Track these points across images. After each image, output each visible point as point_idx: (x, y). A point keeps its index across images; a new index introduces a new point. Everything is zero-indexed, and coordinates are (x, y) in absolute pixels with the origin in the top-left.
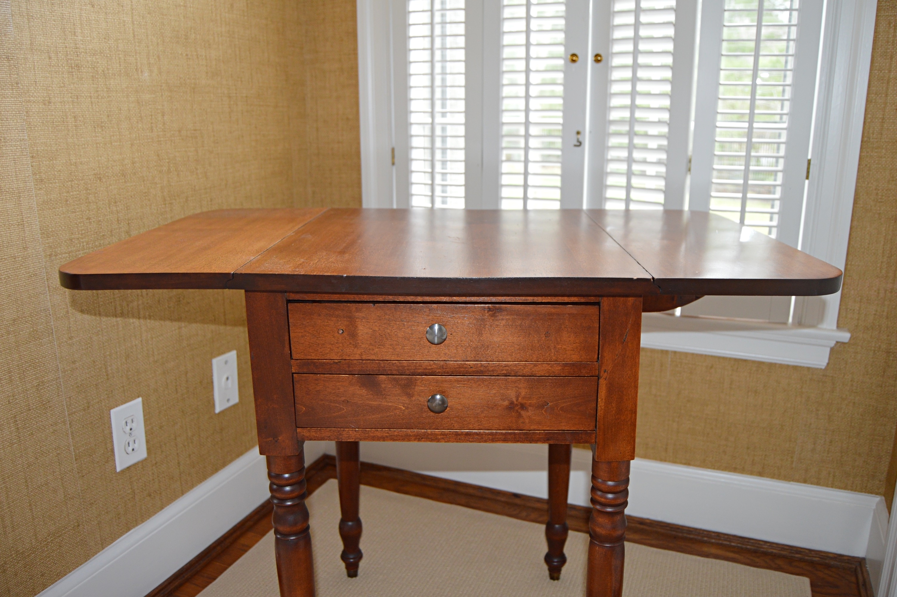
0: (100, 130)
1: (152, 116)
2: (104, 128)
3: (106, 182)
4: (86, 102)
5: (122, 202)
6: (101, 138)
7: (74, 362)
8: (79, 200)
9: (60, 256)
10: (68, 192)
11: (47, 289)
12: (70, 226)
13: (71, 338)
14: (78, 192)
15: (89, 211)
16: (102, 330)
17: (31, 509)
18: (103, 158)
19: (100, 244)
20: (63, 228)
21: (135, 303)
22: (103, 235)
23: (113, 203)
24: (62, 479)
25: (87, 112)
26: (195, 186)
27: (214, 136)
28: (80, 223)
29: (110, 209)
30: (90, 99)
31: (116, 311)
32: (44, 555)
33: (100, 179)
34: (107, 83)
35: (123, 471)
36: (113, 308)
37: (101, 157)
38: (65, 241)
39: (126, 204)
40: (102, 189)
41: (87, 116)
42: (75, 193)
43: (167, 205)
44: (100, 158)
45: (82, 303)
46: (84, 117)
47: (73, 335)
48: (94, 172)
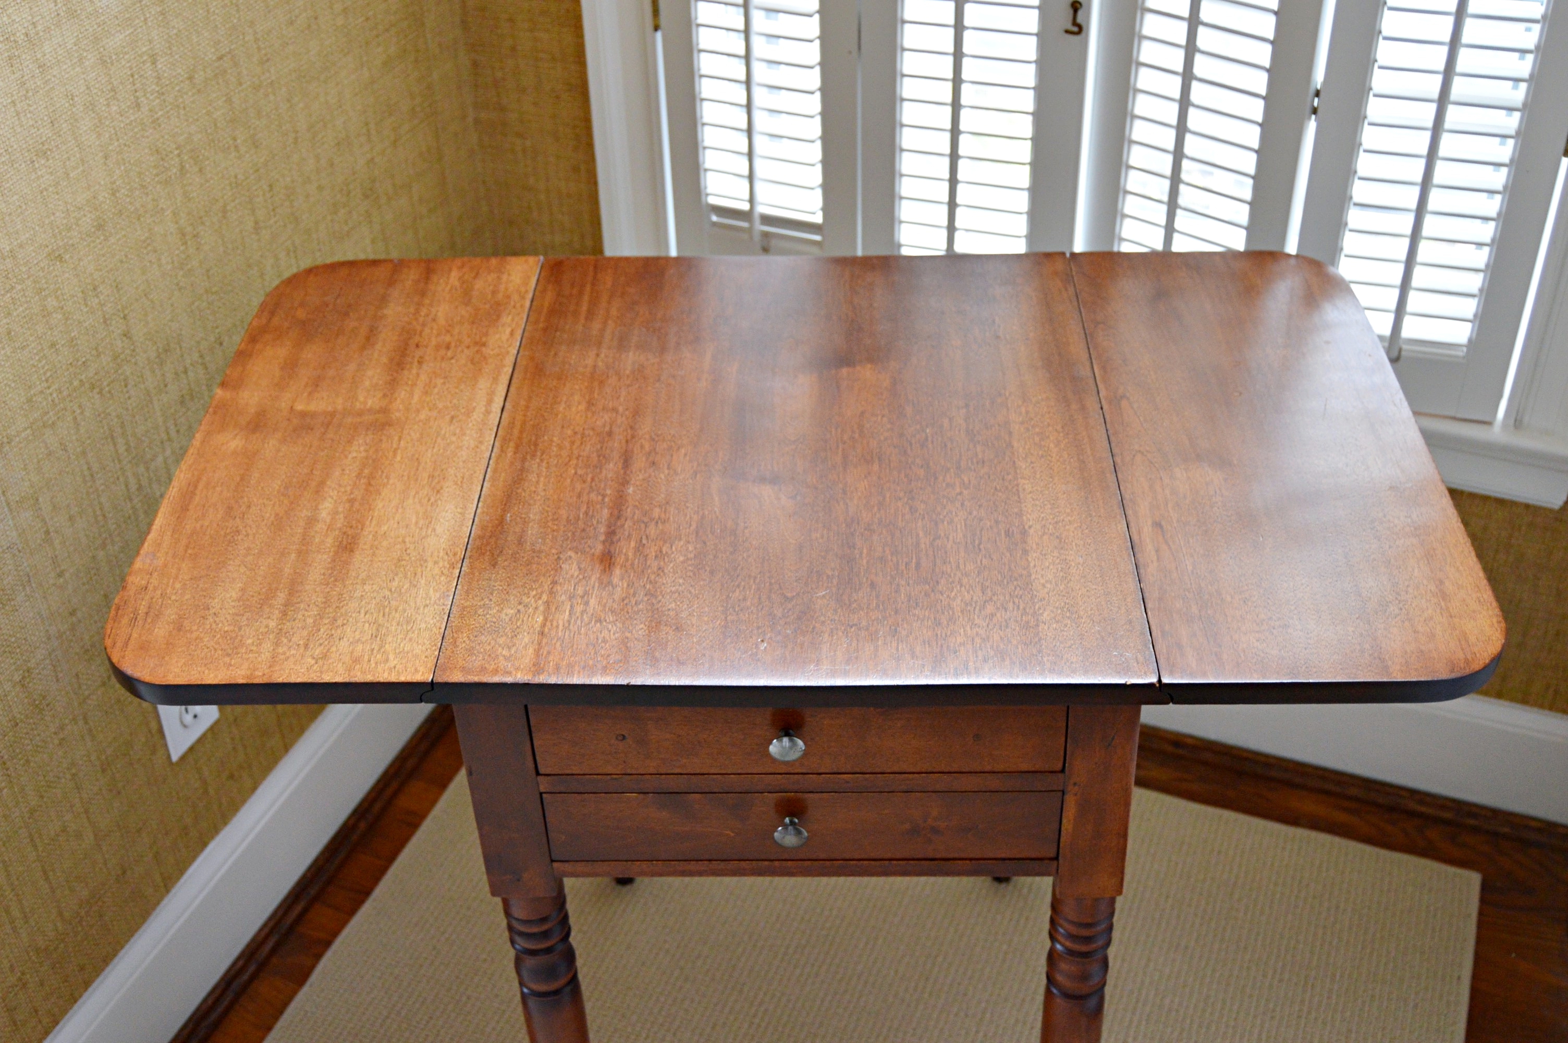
0: (43, 162)
1: (132, 76)
2: (49, 153)
3: (71, 257)
4: (7, 119)
5: (106, 281)
6: (47, 177)
7: (73, 613)
8: (31, 319)
9: (18, 439)
10: (9, 314)
11: (6, 509)
12: (23, 377)
13: (60, 575)
14: (26, 305)
15: (51, 329)
16: (111, 535)
17: (47, 879)
18: (58, 214)
19: (81, 381)
20: (13, 385)
21: (160, 459)
22: (84, 362)
23: (90, 293)
24: (86, 812)
25: (13, 139)
26: (236, 177)
27: (259, 49)
28: (40, 361)
29: (86, 307)
30: (13, 109)
31: (128, 490)
32: (79, 938)
33: (60, 258)
34: (39, 56)
35: (183, 758)
36: (123, 487)
37: (54, 214)
38: (21, 408)
39: (115, 281)
40: (67, 275)
41: (15, 147)
42: (21, 309)
43: (189, 243)
44: (52, 218)
45: (68, 506)
46: (10, 150)
47: (63, 568)
48: (47, 250)
